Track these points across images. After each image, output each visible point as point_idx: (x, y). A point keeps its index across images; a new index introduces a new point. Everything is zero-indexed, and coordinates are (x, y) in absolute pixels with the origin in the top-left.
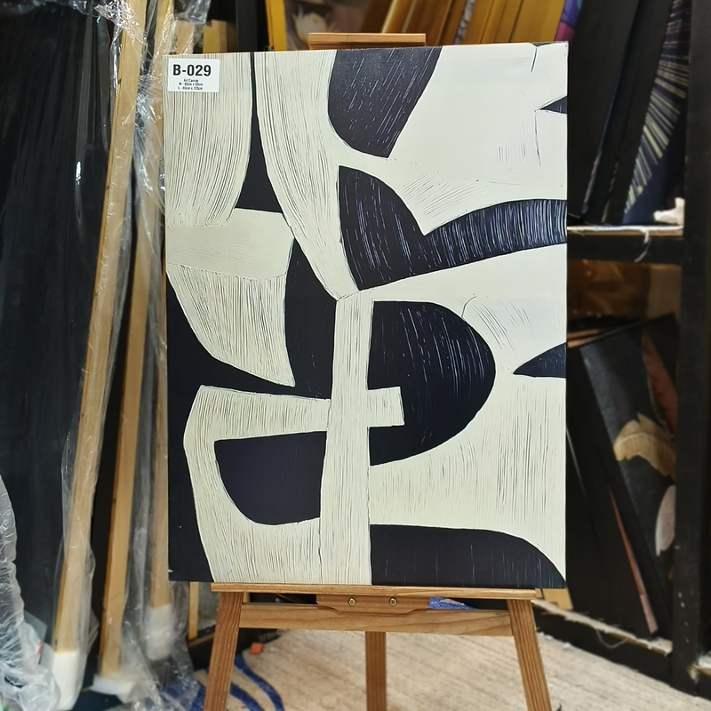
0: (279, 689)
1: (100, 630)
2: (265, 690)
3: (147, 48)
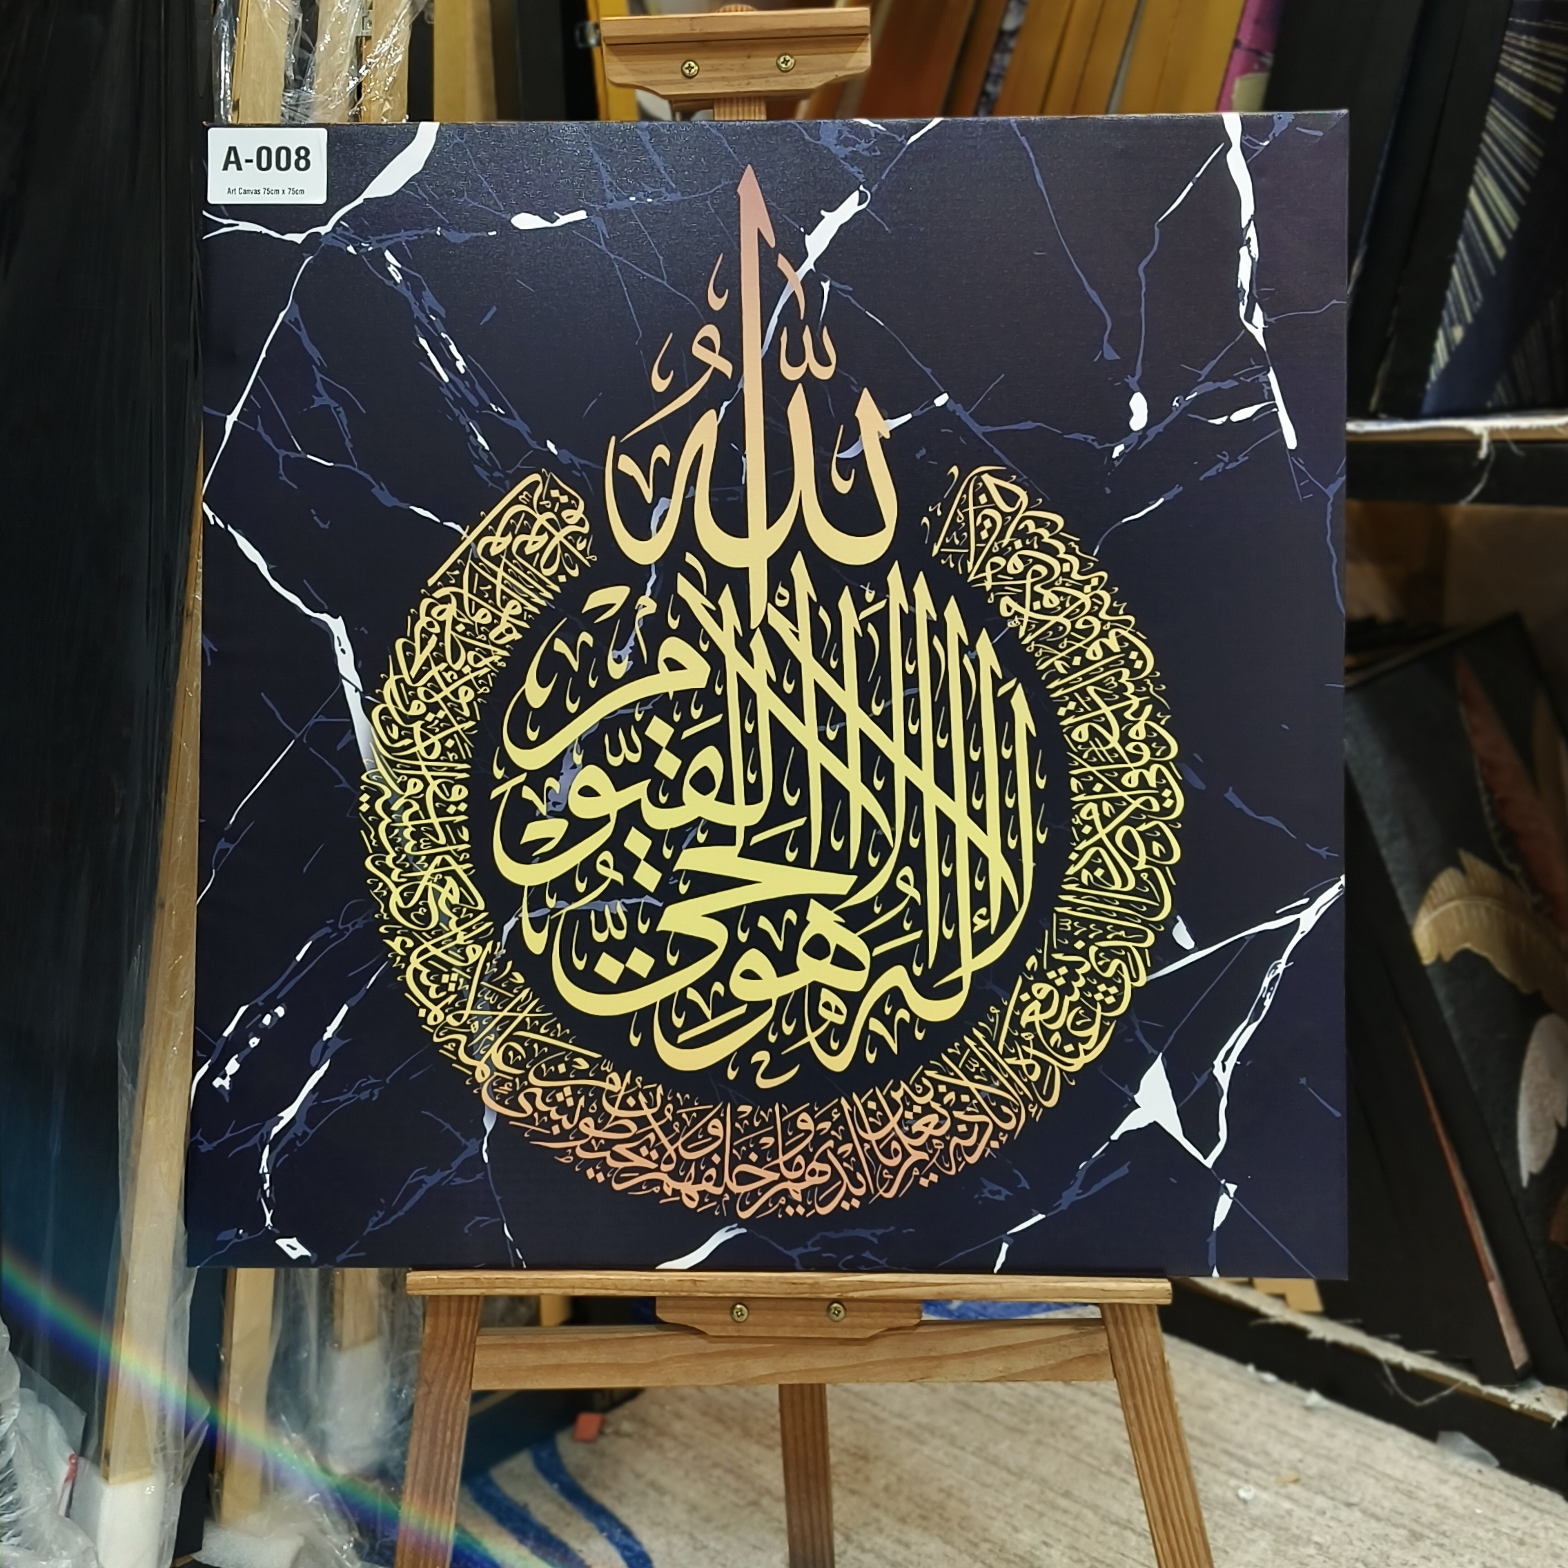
0: (646, 1536)
3: (300, 25)
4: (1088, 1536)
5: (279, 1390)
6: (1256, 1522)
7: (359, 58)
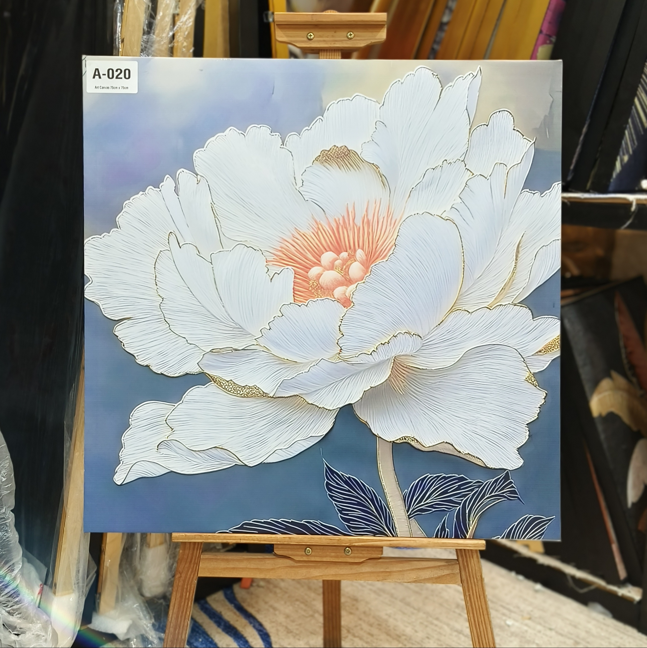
0: (268, 626)
1: (98, 573)
2: (254, 627)
3: (150, 8)
4: (445, 636)
5: (125, 562)
6: (513, 634)
7: (174, 23)
